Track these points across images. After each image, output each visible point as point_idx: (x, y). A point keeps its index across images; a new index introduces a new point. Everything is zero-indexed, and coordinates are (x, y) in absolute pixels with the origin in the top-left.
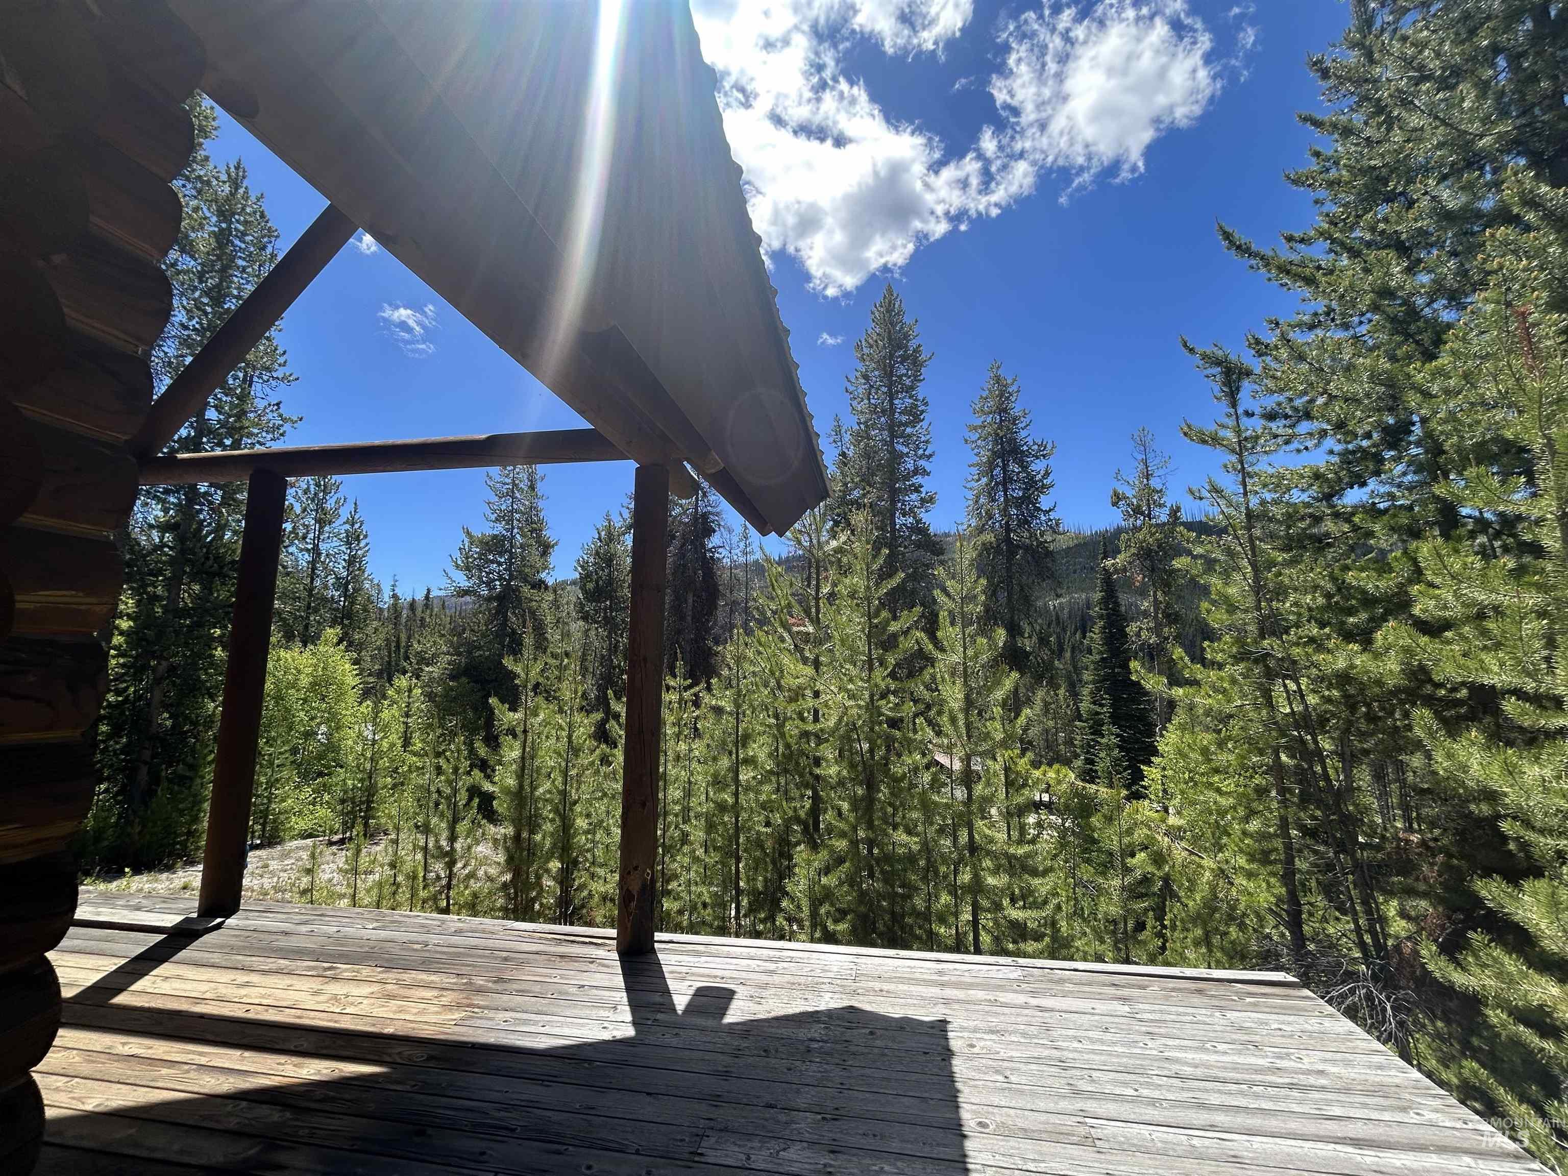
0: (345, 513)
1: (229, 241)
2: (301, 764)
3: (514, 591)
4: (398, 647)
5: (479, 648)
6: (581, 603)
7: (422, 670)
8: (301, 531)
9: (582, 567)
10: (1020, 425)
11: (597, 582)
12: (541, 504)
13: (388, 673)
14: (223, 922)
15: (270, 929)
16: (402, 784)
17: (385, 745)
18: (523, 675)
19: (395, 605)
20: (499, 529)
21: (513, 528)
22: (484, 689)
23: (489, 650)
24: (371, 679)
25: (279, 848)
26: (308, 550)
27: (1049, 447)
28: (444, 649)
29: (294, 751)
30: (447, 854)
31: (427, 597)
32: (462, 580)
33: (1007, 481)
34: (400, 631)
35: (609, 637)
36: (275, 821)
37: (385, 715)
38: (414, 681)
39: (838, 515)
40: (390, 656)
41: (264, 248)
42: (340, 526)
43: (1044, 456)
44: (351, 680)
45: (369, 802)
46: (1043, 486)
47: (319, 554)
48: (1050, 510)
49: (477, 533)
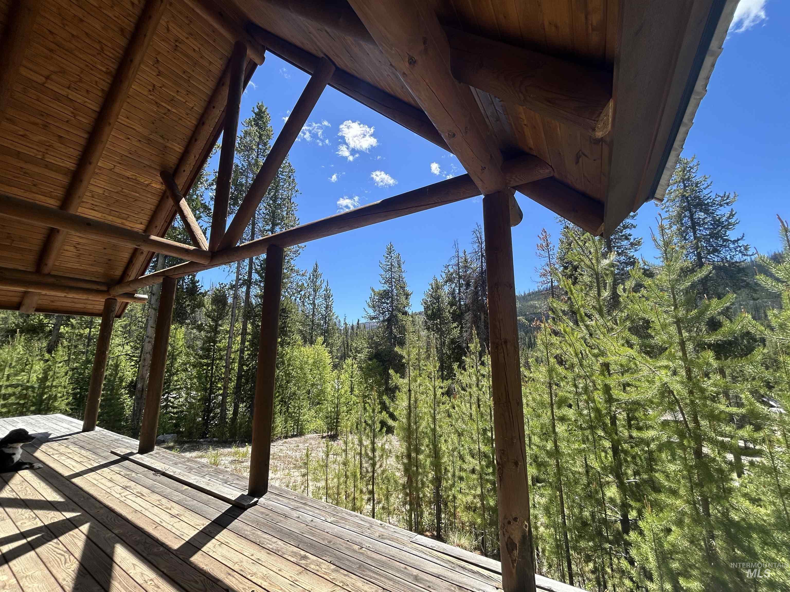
0: (324, 286)
1: (278, 176)
2: (311, 399)
3: (394, 316)
4: (348, 346)
5: (381, 345)
6: (426, 321)
7: (356, 355)
8: (307, 295)
9: (425, 303)
10: (702, 187)
11: (433, 311)
12: (404, 275)
13: (344, 357)
14: (258, 501)
15: (279, 511)
16: (351, 410)
17: (343, 391)
18: (406, 357)
19: (346, 327)
20: (386, 287)
21: (392, 286)
22: (384, 365)
23: (385, 346)
24: (337, 360)
25: (303, 437)
26: (311, 304)
27: (732, 196)
28: (366, 345)
29: (308, 392)
30: (371, 459)
31: (358, 324)
32: (371, 312)
33: (694, 225)
34: (348, 339)
35: (440, 338)
36: (301, 425)
37: (342, 377)
38: (354, 361)
39: (567, 263)
40: (345, 350)
41: (290, 177)
42: (322, 292)
43: (727, 204)
44: (329, 361)
45: (337, 419)
46: (729, 224)
47: (315, 305)
48: (738, 240)
49: (377, 290)
